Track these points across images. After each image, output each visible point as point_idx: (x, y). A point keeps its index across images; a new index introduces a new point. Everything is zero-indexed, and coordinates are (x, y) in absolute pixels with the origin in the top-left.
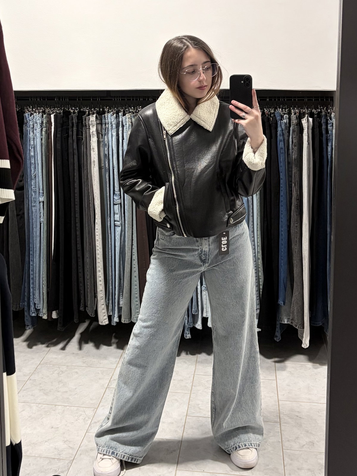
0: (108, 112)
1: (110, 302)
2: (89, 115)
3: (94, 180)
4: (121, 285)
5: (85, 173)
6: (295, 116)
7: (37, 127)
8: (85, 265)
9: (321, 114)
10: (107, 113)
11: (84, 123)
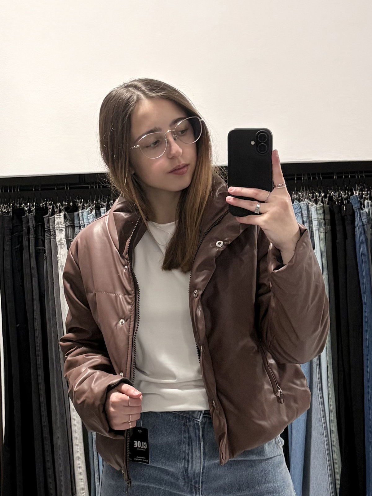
0: (82, 207)
2: (53, 213)
10: (82, 210)
11: (45, 226)
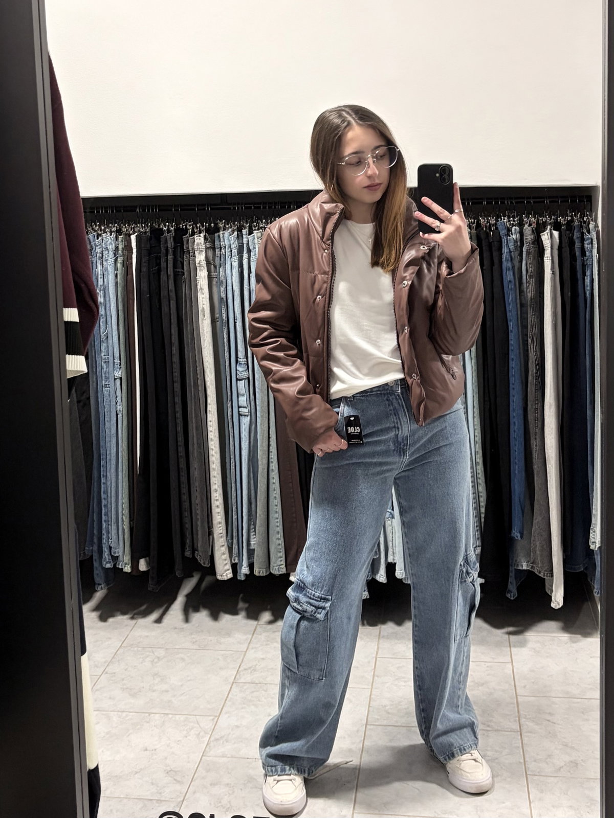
0: (224, 228)
1: (235, 541)
2: (193, 234)
3: (204, 341)
4: (251, 513)
5: (189, 331)
6: (530, 228)
7: (108, 256)
8: (191, 481)
9: (572, 224)
10: (223, 231)
11: (185, 248)
